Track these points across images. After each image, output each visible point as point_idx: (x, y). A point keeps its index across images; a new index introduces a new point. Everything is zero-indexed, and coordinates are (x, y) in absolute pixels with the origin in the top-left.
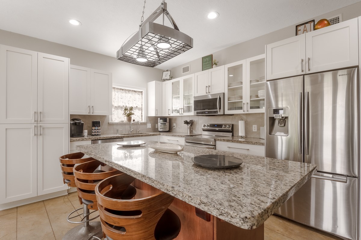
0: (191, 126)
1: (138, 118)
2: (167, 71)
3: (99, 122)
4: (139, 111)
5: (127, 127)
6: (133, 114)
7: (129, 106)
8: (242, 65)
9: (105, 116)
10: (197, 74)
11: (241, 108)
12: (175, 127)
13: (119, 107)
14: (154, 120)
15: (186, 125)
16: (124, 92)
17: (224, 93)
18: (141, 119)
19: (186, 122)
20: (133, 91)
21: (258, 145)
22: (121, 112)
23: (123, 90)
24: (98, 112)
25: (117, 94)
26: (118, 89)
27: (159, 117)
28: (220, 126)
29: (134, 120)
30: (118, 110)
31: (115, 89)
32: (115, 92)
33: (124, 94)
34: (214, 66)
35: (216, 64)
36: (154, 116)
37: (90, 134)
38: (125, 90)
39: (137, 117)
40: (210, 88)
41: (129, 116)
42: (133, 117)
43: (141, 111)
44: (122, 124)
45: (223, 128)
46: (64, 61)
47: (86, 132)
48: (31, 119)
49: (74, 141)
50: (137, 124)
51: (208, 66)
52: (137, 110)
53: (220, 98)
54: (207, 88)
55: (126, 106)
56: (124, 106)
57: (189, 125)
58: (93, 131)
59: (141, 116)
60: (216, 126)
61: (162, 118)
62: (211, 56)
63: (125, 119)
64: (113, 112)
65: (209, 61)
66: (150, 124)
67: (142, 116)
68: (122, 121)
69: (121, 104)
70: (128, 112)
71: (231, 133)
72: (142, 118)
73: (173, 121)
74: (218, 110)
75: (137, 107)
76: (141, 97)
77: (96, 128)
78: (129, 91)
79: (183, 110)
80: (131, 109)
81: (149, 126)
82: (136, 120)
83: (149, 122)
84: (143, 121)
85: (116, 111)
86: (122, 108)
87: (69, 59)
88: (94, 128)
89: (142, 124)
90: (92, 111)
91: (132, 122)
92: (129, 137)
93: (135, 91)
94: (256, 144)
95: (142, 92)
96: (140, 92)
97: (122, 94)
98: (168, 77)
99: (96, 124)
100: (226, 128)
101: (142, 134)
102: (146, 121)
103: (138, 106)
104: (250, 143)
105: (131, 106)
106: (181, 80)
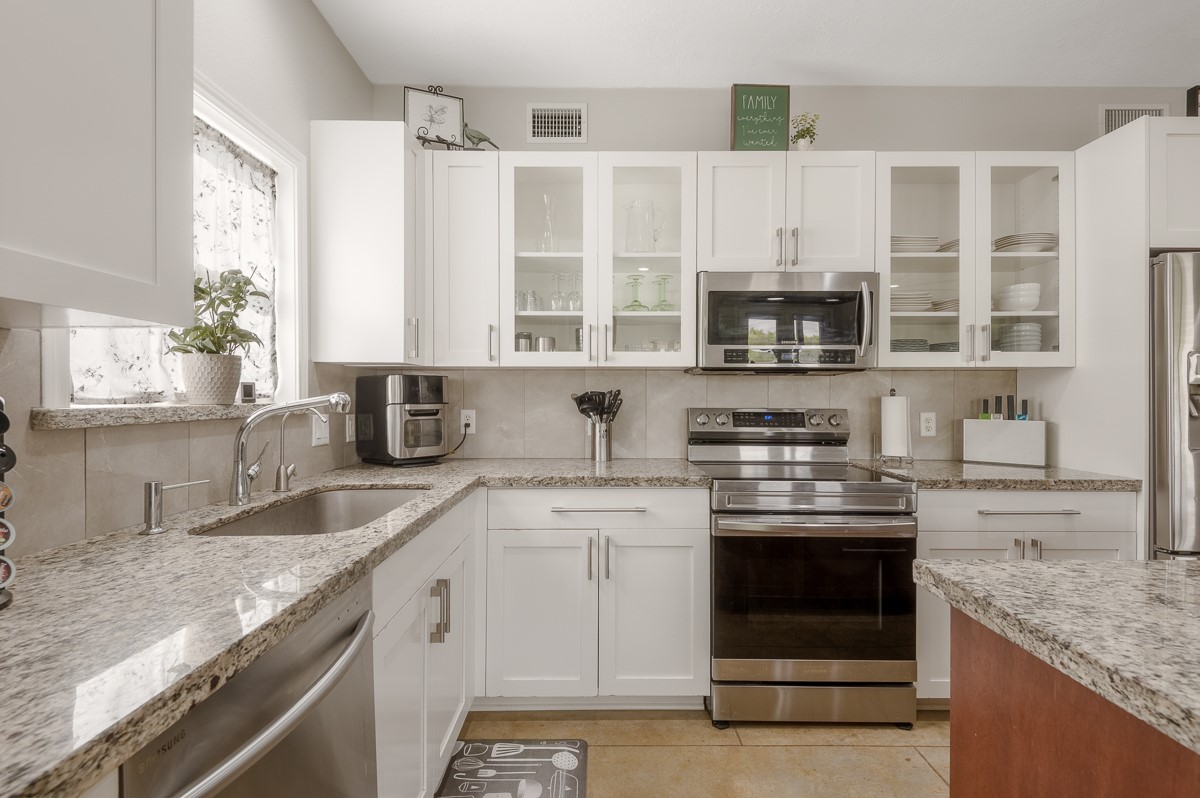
2: (435, 91)
8: (956, 169)
18: (270, 382)
21: (1118, 490)
34: (805, 143)
35: (812, 139)
40: (797, 243)
51: (768, 137)
54: (785, 241)
59: (269, 358)
60: (769, 421)
61: (411, 379)
62: (781, 94)
65: (769, 112)
67: (274, 354)
72: (275, 374)
79: (610, 335)
81: (321, 429)
94: (1107, 487)
95: (273, 174)
104: (1086, 484)
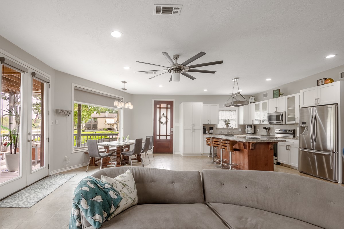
0: (269, 130)
2: (253, 97)
3: (213, 128)
5: (226, 130)
6: (230, 123)
7: (227, 119)
8: (295, 96)
9: (215, 125)
10: (270, 100)
11: (294, 121)
12: (258, 131)
13: (222, 120)
14: (244, 127)
15: (265, 130)
17: (285, 112)
19: (265, 128)
20: (229, 111)
22: (223, 122)
23: (224, 111)
24: (212, 123)
25: (221, 113)
26: (221, 111)
27: (247, 125)
28: (286, 130)
29: (230, 127)
33: (224, 113)
34: (281, 95)
35: (282, 95)
36: (243, 124)
37: (209, 133)
39: (232, 125)
40: (277, 109)
41: (227, 124)
42: (230, 125)
43: (235, 122)
44: (223, 129)
45: (288, 132)
47: (207, 132)
48: (191, 126)
49: (204, 135)
50: (232, 129)
51: (277, 96)
52: (232, 121)
53: (282, 115)
54: (276, 109)
57: (267, 130)
59: (235, 124)
60: (284, 131)
61: (248, 125)
62: (279, 90)
63: (225, 126)
64: (219, 123)
65: (277, 93)
69: (223, 118)
70: (227, 122)
71: (293, 135)
73: (257, 127)
74: (281, 121)
75: (232, 119)
76: (235, 114)
77: (211, 130)
79: (261, 121)
80: (229, 120)
81: (240, 130)
82: (231, 127)
83: (240, 128)
84: (236, 127)
86: (223, 120)
87: (202, 103)
88: (210, 130)
89: (235, 129)
90: (210, 123)
91: (229, 127)
93: (231, 111)
96: (234, 111)
98: (253, 101)
99: (211, 128)
100: (290, 132)
102: (238, 127)
105: (228, 119)
106: (260, 103)
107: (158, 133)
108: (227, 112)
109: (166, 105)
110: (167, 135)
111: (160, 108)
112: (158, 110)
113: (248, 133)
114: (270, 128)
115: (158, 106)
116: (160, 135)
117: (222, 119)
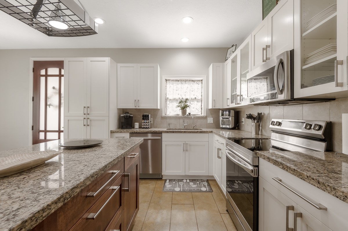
1: (197, 111)
2: (233, 46)
3: (148, 115)
4: (198, 103)
5: (182, 121)
6: (189, 107)
7: (185, 97)
12: (243, 123)
13: (174, 99)
14: (215, 112)
16: (180, 83)
19: (250, 117)
20: (190, 81)
22: (176, 104)
23: (178, 81)
25: (172, 86)
26: (173, 80)
27: (220, 109)
29: (189, 114)
30: (173, 103)
31: (170, 81)
32: (169, 84)
33: (179, 85)
36: (212, 108)
37: (141, 126)
38: (181, 80)
41: (184, 109)
42: (188, 111)
43: (200, 103)
44: (176, 117)
46: (105, 61)
47: (136, 125)
49: (114, 133)
50: (194, 118)
52: (195, 101)
55: (182, 98)
56: (179, 98)
57: (255, 121)
58: (143, 124)
59: (201, 109)
63: (179, 112)
64: (168, 106)
66: (212, 119)
68: (178, 115)
69: (177, 97)
70: (184, 105)
72: (202, 111)
75: (195, 98)
76: (201, 87)
77: (145, 121)
78: (186, 81)
81: (210, 120)
83: (211, 116)
84: (203, 115)
85: (170, 104)
86: (177, 100)
87: (110, 58)
88: (143, 121)
89: (201, 118)
91: (187, 115)
92: (168, 133)
93: (193, 81)
95: (202, 80)
96: (199, 81)
97: (177, 85)
99: (145, 117)
100: (312, 131)
101: (197, 129)
102: (205, 115)
103: (197, 98)
105: (187, 97)
107: (42, 128)
108: (184, 82)
109: (58, 69)
110: (59, 131)
111: (46, 76)
112: (43, 79)
113: (224, 126)
114: (263, 116)
115: (43, 72)
116: (46, 131)
117: (174, 97)
